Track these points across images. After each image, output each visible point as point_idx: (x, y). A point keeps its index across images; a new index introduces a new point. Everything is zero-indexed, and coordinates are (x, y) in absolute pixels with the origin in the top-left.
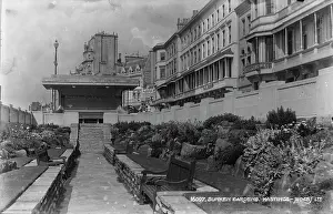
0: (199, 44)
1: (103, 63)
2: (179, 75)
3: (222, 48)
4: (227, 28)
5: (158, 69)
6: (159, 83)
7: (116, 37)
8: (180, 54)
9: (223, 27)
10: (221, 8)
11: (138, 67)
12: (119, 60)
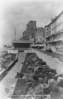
0: (56, 27)
1: (32, 29)
2: (51, 35)
3: (61, 29)
5: (46, 33)
6: (46, 37)
7: (36, 22)
8: (51, 29)
9: (61, 23)
10: (61, 17)
11: (41, 31)
12: (37, 29)
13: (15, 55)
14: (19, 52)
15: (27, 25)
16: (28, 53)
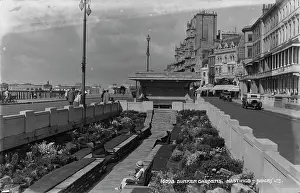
0: (276, 31)
1: (204, 39)
2: (262, 55)
3: (292, 36)
4: (296, 20)
5: (246, 49)
6: (247, 61)
7: (215, 16)
8: (263, 37)
9: (293, 18)
11: (233, 44)
12: (218, 37)
13: (144, 115)
14: (155, 106)
15: (190, 26)
16: (182, 112)
